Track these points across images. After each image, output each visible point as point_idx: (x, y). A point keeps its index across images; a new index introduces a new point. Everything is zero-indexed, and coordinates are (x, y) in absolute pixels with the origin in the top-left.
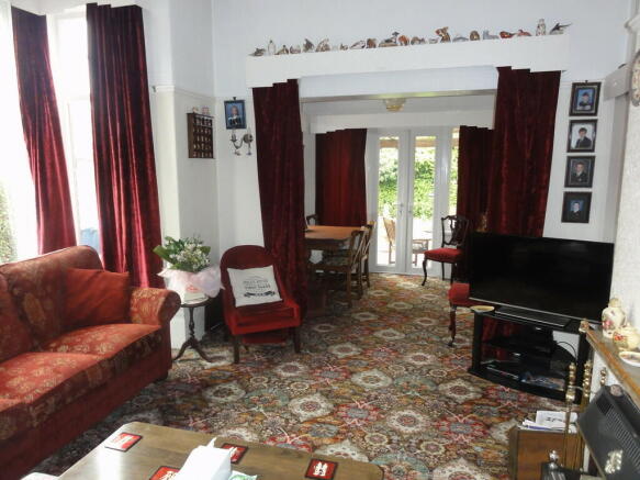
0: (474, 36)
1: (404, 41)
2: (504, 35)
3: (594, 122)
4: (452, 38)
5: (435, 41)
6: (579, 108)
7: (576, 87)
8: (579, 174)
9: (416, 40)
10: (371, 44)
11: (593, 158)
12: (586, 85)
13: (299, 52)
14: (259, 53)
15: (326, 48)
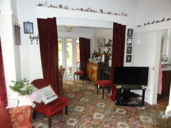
0: (109, 13)
1: (91, 10)
2: (116, 14)
3: (132, 38)
4: (104, 12)
5: (100, 13)
6: (129, 35)
7: (129, 30)
8: (129, 51)
9: (94, 11)
10: (82, 10)
11: (132, 47)
12: (130, 29)
13: (57, 8)
14: (40, 5)
15: (67, 8)
